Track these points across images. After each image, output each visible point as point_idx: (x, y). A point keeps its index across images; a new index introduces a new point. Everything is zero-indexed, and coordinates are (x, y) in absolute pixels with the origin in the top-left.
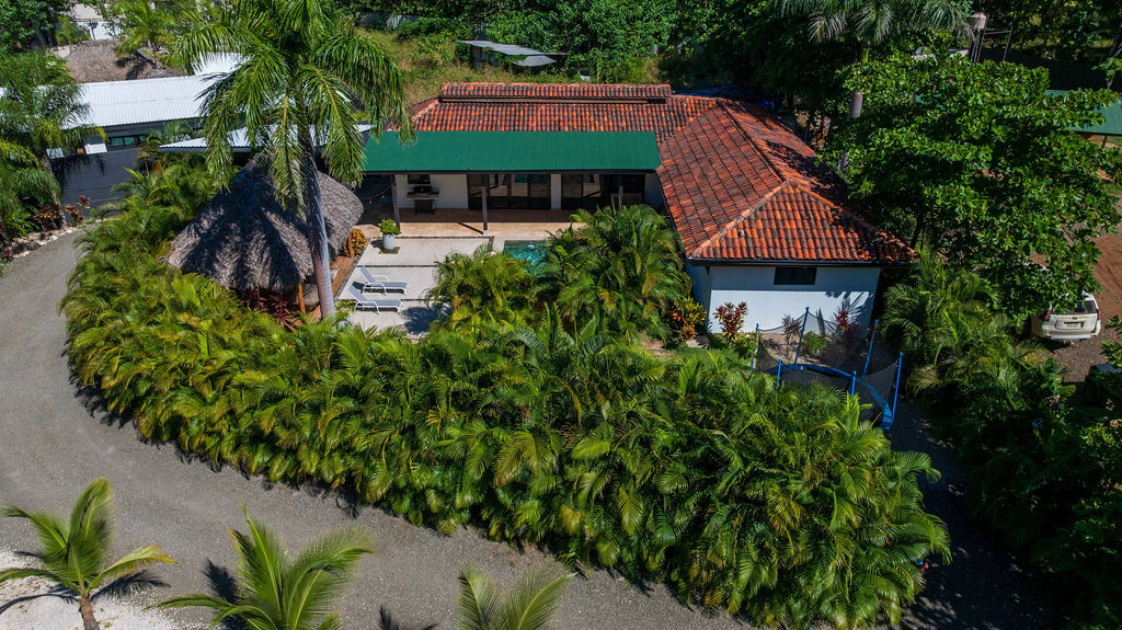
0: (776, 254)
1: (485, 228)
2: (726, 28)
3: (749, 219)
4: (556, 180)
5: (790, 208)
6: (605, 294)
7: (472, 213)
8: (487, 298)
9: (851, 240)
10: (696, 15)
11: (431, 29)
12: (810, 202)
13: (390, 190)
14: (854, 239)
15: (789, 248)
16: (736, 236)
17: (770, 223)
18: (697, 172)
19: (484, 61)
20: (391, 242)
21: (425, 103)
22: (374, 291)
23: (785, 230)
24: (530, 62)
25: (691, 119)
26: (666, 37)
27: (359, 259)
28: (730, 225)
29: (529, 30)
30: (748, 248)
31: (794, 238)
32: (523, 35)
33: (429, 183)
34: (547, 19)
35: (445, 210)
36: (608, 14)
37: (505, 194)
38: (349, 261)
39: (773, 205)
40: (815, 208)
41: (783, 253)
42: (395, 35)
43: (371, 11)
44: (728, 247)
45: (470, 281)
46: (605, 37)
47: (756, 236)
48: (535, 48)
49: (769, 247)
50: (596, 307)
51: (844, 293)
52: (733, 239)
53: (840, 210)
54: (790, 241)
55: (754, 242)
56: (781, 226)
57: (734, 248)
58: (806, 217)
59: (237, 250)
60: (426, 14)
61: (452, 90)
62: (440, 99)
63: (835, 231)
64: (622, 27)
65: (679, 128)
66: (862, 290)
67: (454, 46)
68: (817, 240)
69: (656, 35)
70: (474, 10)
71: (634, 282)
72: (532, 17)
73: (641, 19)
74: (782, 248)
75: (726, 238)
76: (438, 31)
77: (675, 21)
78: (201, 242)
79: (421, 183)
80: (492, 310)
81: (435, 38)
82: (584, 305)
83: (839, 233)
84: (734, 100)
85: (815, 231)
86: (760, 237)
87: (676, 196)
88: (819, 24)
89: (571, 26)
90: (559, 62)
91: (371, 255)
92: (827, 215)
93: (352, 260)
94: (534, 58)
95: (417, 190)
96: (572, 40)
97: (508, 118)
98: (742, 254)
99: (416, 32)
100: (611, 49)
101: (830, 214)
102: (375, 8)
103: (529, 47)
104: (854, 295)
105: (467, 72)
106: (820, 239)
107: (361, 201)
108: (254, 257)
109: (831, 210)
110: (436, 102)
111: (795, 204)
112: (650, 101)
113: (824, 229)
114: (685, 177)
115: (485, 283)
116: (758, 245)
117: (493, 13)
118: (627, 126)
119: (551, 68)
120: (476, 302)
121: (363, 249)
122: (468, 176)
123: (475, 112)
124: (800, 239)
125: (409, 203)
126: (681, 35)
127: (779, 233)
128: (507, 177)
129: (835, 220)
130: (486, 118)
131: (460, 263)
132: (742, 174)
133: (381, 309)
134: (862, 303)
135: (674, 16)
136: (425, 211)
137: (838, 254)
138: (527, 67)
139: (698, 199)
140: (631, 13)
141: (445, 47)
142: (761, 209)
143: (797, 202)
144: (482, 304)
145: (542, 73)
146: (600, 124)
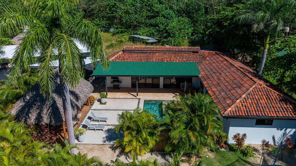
0: (259, 114)
1: (137, 95)
2: (214, 30)
3: (245, 98)
4: (162, 79)
5: (260, 94)
6: (191, 134)
7: (133, 89)
8: (139, 132)
9: (289, 108)
10: (199, 28)
11: (122, 32)
12: (268, 91)
13: (105, 82)
14: (291, 108)
15: (264, 111)
16: (241, 106)
17: (254, 100)
18: (216, 77)
19: (137, 41)
20: (104, 100)
21: (118, 52)
22: (95, 121)
23: (261, 103)
24: (151, 41)
25: (208, 58)
26: (190, 34)
27: (92, 106)
28: (238, 101)
29: (150, 32)
30: (247, 111)
31: (265, 107)
32: (148, 33)
33: (118, 78)
34: (155, 29)
35: (123, 88)
36: (173, 28)
37: (144, 82)
38: (88, 107)
39: (253, 93)
40: (271, 94)
41: (262, 114)
42: (112, 34)
43: (105, 27)
44: (238, 111)
45: (132, 125)
46: (172, 34)
47: (249, 106)
48: (152, 37)
49: (255, 111)
50: (187, 139)
51: (284, 129)
52: (240, 107)
53: (282, 95)
54: (264, 108)
55: (249, 109)
56: (259, 102)
57: (241, 111)
58: (268, 98)
59: (39, 108)
60: (121, 28)
61: (127, 48)
62: (123, 51)
63: (281, 104)
64: (177, 31)
65: (204, 61)
66: (292, 128)
67: (128, 36)
68: (275, 108)
69: (187, 34)
70: (134, 27)
71: (204, 129)
72: (151, 29)
73: (183, 29)
74: (261, 111)
75: (237, 107)
76: (124, 33)
77: (193, 30)
78: (25, 105)
79: (116, 79)
80: (141, 137)
81: (123, 34)
82: (181, 138)
83: (283, 105)
84: (220, 52)
85: (273, 104)
86: (251, 107)
87: (210, 87)
88: (255, 26)
89: (162, 31)
90: (159, 41)
91: (96, 105)
92: (276, 97)
93: (89, 107)
94: (151, 40)
95: (114, 81)
96: (163, 35)
97: (146, 57)
98: (245, 114)
99: (118, 33)
100: (174, 38)
101: (277, 97)
102: (106, 26)
103: (150, 37)
104: (288, 130)
105: (132, 43)
106: (276, 107)
107: (93, 86)
108: (45, 111)
109: (278, 95)
110: (122, 52)
111: (262, 92)
112: (193, 52)
113: (277, 103)
114: (211, 79)
115: (138, 126)
116: (251, 110)
117: (140, 28)
118: (186, 60)
119: (156, 43)
120: (134, 133)
121: (93, 103)
122: (132, 77)
123: (135, 55)
124: (268, 107)
125: (111, 85)
126: (194, 34)
127: (258, 105)
128: (145, 77)
129: (280, 99)
130: (138, 57)
131: (128, 115)
132: (235, 79)
133: (97, 130)
134: (292, 133)
135: (193, 29)
136: (117, 88)
137: (285, 114)
138: (150, 43)
139: (219, 88)
140: (180, 27)
141: (126, 37)
142: (249, 94)
143: (263, 91)
144: (137, 134)
145: (154, 44)
146: (177, 59)
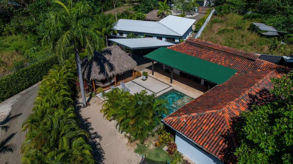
0: (189, 135)
1: (172, 83)
3: (193, 117)
7: (179, 77)
14: (224, 147)
16: (183, 121)
17: (199, 123)
20: (144, 78)
25: (259, 70)
28: (184, 116)
30: (182, 128)
39: (207, 116)
40: (222, 126)
44: (176, 123)
49: (189, 131)
52: (180, 122)
53: (231, 132)
54: (199, 133)
55: (186, 126)
56: (201, 126)
57: (178, 125)
58: (215, 127)
61: (190, 40)
62: (186, 41)
63: (220, 139)
85: (212, 135)
86: (190, 126)
91: (139, 79)
94: (271, 32)
97: (200, 52)
98: (178, 128)
101: (225, 131)
106: (211, 139)
109: (228, 130)
113: (216, 136)
118: (232, 66)
124: (203, 135)
127: (198, 128)
136: (168, 72)
142: (201, 116)
143: (218, 120)
146: (224, 62)
